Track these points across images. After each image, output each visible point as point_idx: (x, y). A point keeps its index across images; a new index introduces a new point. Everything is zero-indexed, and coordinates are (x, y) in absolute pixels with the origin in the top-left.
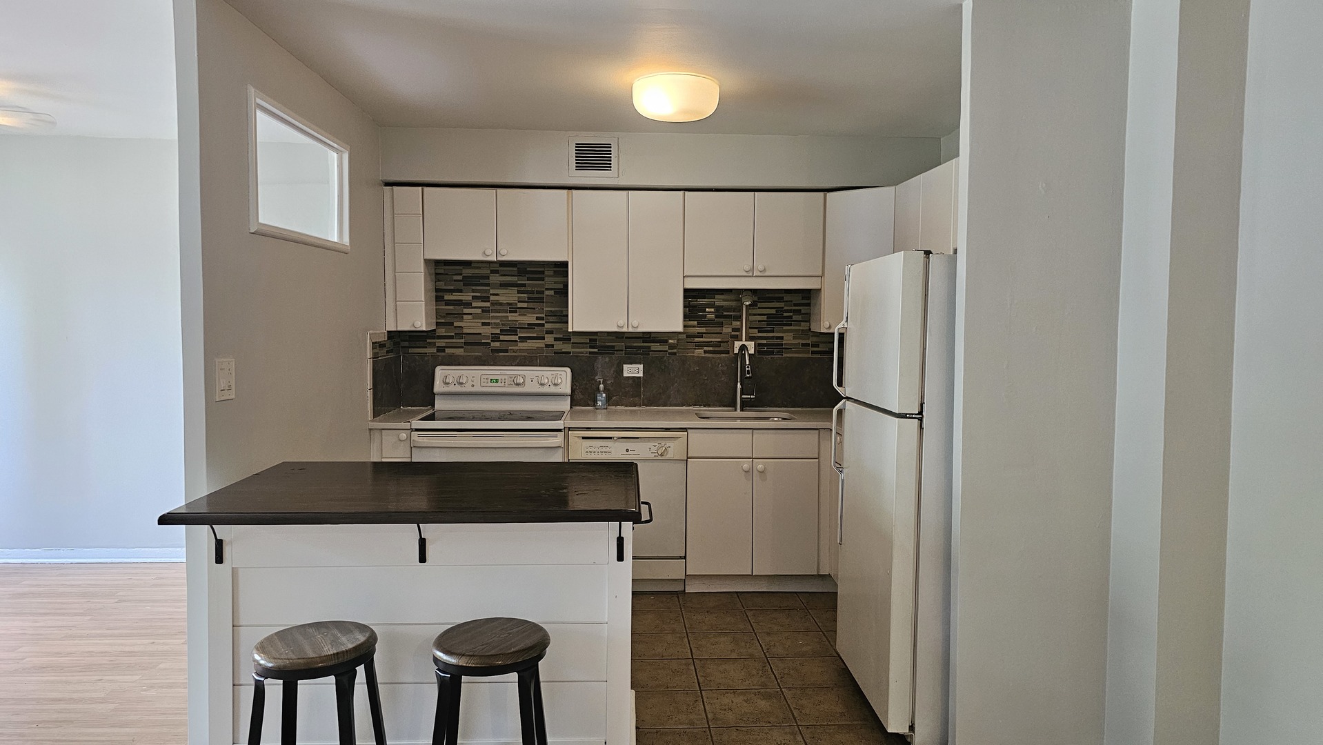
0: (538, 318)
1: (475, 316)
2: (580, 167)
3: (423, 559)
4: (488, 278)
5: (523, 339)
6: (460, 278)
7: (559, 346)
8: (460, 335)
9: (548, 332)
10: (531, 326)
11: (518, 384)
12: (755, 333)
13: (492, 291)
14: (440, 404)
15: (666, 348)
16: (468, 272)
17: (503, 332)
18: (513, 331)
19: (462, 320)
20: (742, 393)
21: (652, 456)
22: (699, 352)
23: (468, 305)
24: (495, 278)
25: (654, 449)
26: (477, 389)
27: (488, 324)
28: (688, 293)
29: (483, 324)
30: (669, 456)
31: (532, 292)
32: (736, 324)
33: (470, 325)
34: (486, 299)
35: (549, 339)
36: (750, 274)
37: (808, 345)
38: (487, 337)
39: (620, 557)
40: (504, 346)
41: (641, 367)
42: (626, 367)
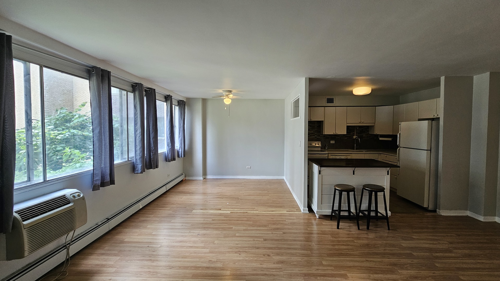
0: (313, 132)
2: (327, 103)
3: (354, 174)
5: (311, 136)
7: (317, 137)
9: (315, 134)
10: (312, 133)
11: (311, 145)
12: (358, 135)
15: (339, 137)
20: (356, 147)
22: (346, 138)
25: (345, 157)
28: (347, 126)
32: (353, 133)
35: (316, 136)
36: (360, 123)
37: (368, 137)
39: (388, 174)
41: (334, 141)
42: (331, 141)
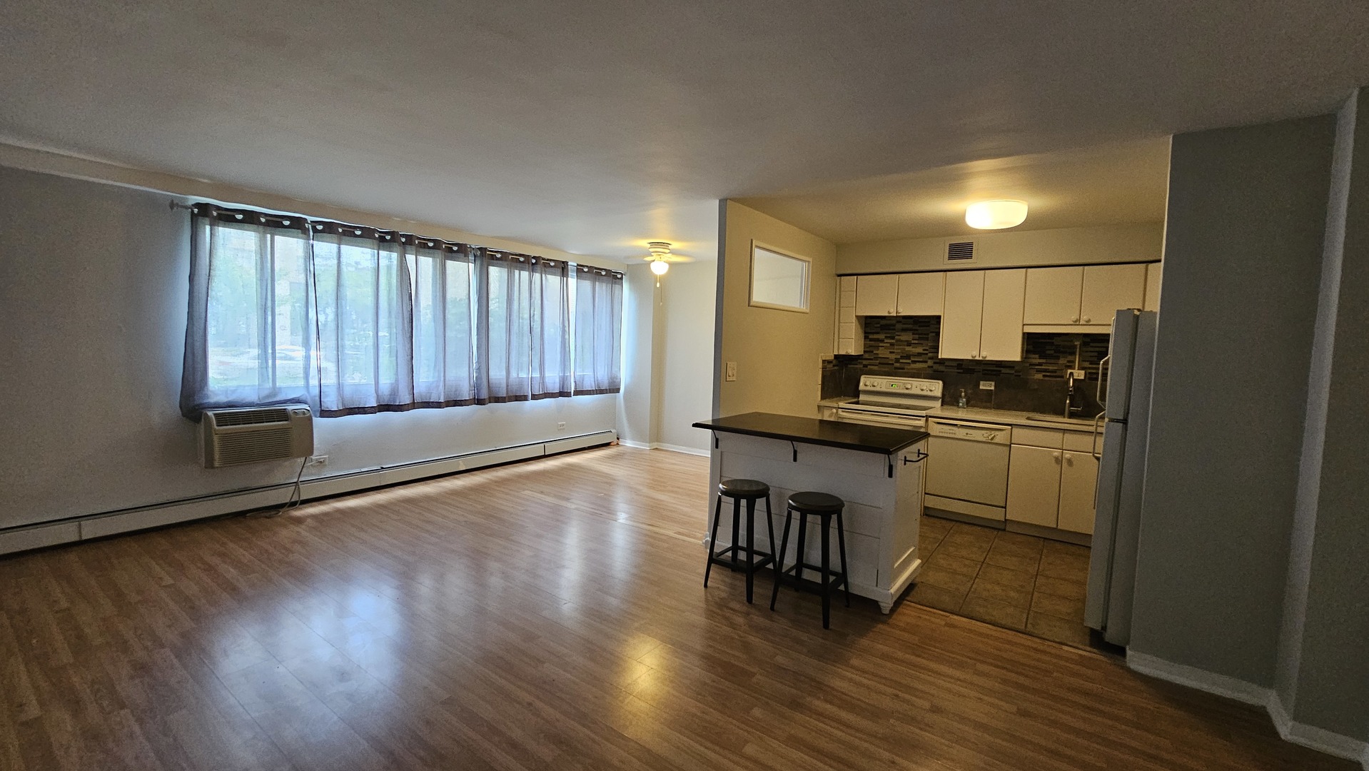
0: (924, 350)
1: (886, 348)
2: (950, 258)
3: (795, 460)
4: (894, 325)
5: (914, 362)
6: (879, 325)
7: (936, 367)
8: (876, 358)
9: (930, 358)
10: (919, 354)
11: (907, 389)
12: (1087, 364)
13: (897, 333)
14: (862, 398)
15: (1013, 372)
16: (883, 322)
17: (902, 357)
18: (908, 357)
19: (878, 350)
20: (1070, 406)
21: (984, 440)
22: (1039, 376)
23: (882, 341)
24: (899, 326)
25: (985, 435)
26: (884, 389)
27: (893, 352)
28: (1026, 336)
29: (891, 352)
30: (996, 441)
31: (922, 334)
32: (1070, 358)
33: (883, 352)
34: (893, 338)
35: (930, 363)
36: (1076, 323)
38: (892, 360)
39: (890, 476)
40: (902, 366)
41: (993, 383)
42: (981, 383)
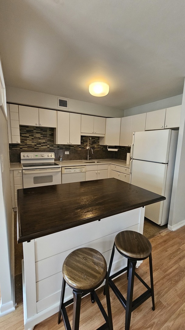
0: (45, 141)
1: (30, 140)
2: (60, 105)
4: (33, 131)
5: (42, 146)
6: (25, 130)
7: (51, 147)
8: (26, 145)
9: (48, 144)
10: (44, 143)
11: (42, 157)
12: (90, 145)
13: (34, 134)
14: (22, 162)
15: (73, 148)
16: (27, 129)
17: (37, 144)
18: (40, 144)
19: (26, 141)
20: (89, 157)
21: (79, 172)
22: (80, 149)
23: (28, 137)
24: (35, 131)
25: (80, 170)
26: (33, 158)
27: (33, 142)
29: (32, 142)
30: (83, 171)
31: (44, 135)
32: (87, 143)
33: (29, 142)
34: (33, 136)
35: (48, 146)
37: (98, 147)
38: (33, 145)
40: (38, 147)
41: (69, 152)
42: (65, 152)
